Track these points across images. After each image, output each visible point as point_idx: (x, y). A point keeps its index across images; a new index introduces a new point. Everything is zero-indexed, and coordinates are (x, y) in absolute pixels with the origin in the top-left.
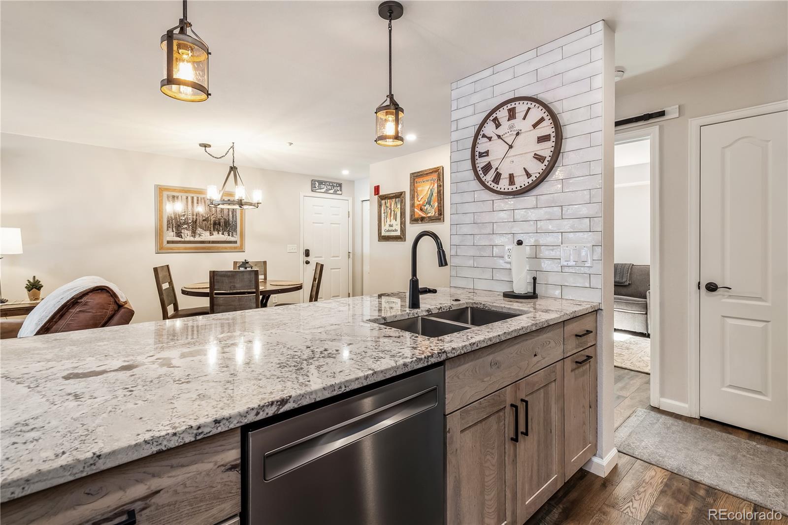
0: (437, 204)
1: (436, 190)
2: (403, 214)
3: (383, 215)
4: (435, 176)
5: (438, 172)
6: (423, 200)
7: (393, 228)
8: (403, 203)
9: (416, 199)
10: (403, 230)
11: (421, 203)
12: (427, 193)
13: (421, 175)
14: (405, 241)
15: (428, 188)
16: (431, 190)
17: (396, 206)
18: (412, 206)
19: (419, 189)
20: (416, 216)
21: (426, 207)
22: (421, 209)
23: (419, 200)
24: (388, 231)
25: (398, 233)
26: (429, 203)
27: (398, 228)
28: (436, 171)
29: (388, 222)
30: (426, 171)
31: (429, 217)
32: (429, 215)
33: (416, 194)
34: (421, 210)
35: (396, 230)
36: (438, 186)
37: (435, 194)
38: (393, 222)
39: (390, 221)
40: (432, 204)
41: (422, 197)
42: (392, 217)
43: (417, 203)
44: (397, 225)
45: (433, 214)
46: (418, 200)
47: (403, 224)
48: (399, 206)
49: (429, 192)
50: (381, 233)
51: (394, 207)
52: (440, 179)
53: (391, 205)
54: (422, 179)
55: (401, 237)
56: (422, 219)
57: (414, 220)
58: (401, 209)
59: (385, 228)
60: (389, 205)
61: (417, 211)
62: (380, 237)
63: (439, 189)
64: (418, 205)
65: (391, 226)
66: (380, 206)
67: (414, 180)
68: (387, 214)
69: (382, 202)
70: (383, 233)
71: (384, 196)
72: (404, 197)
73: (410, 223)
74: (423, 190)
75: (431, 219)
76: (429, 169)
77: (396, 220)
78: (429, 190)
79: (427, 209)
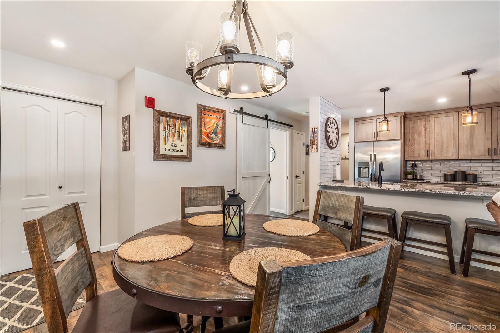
0: (221, 135)
1: (220, 125)
2: (189, 137)
3: (162, 133)
4: (220, 116)
5: (222, 113)
7: (178, 148)
8: (189, 126)
9: (203, 127)
10: (189, 151)
11: (208, 131)
12: (213, 125)
13: (209, 110)
14: (191, 161)
15: (214, 122)
16: (217, 124)
17: (182, 128)
18: (200, 132)
19: (206, 120)
20: (203, 141)
21: (212, 136)
22: (207, 136)
23: (206, 128)
24: (171, 150)
25: (184, 153)
27: (185, 148)
29: (171, 139)
30: (213, 108)
31: (215, 144)
32: (215, 142)
33: (203, 123)
34: (208, 137)
35: (181, 151)
36: (222, 123)
37: (220, 128)
38: (177, 142)
39: (174, 141)
40: (217, 134)
41: (208, 127)
42: (176, 137)
43: (204, 130)
44: (182, 146)
45: (218, 142)
46: (205, 128)
47: (189, 145)
48: (185, 128)
49: (215, 125)
50: (159, 151)
51: (179, 128)
52: (223, 118)
53: (175, 125)
54: (208, 113)
55: (187, 158)
56: (210, 145)
57: (202, 144)
58: (188, 131)
59: (166, 146)
60: (171, 123)
61: (205, 139)
62: (158, 156)
63: (223, 125)
64: (205, 133)
65: (175, 146)
66: (157, 122)
67: (201, 110)
68: (169, 132)
69: (161, 118)
70: (162, 152)
71: (165, 113)
72: (191, 122)
73: (198, 146)
74: (211, 122)
75: (216, 146)
76: (216, 109)
77: (181, 141)
78: (216, 124)
79: (213, 137)
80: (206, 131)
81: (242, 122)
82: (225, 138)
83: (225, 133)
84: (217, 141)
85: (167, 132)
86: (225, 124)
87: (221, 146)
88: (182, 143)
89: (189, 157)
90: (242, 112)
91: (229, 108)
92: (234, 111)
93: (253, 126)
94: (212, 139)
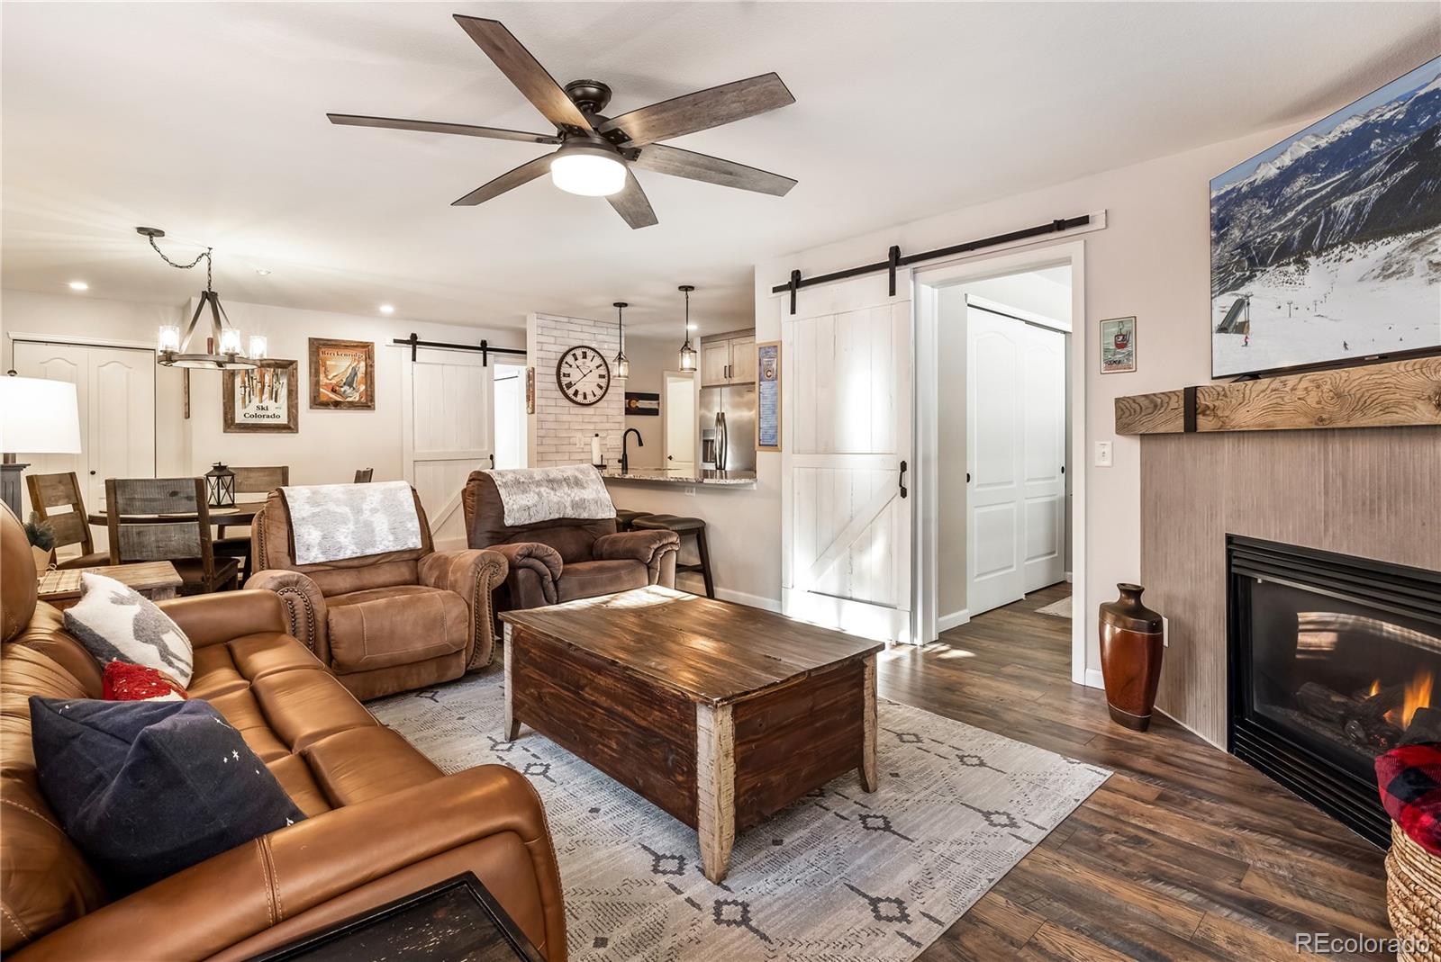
0: (364, 387)
2: (292, 393)
3: (238, 391)
4: (361, 353)
5: (366, 349)
6: (337, 379)
7: (270, 413)
8: (293, 378)
9: (322, 377)
10: (293, 416)
11: (334, 382)
12: (346, 371)
13: (335, 345)
14: (297, 432)
17: (278, 380)
18: (315, 384)
19: (328, 363)
20: (323, 399)
21: (342, 389)
22: (332, 390)
23: (330, 377)
24: (256, 416)
25: (284, 420)
26: (350, 384)
27: (283, 413)
28: (362, 347)
29: (256, 401)
30: (343, 341)
32: (350, 399)
33: (322, 369)
34: (334, 391)
35: (274, 416)
38: (267, 402)
39: (261, 401)
40: (354, 386)
41: (335, 374)
42: (266, 395)
43: (324, 381)
45: (357, 399)
46: (326, 376)
47: (293, 409)
48: (284, 380)
49: (350, 370)
50: (233, 419)
51: (271, 381)
52: (369, 357)
53: (262, 376)
54: (330, 351)
55: (290, 427)
56: (337, 404)
57: (317, 403)
58: (289, 385)
59: (246, 411)
60: (256, 375)
61: (326, 393)
62: (230, 424)
63: (369, 369)
64: (326, 385)
65: (263, 409)
66: (230, 375)
67: (318, 348)
68: (252, 390)
70: (239, 419)
72: (296, 369)
73: (311, 408)
74: (340, 366)
75: (353, 406)
76: (352, 342)
77: (276, 401)
78: (351, 368)
79: (345, 391)
80: (328, 381)
81: (414, 359)
82: (373, 391)
83: (372, 383)
84: (355, 397)
85: (247, 389)
86: (372, 366)
87: (367, 404)
88: (277, 405)
89: (292, 427)
90: (414, 341)
91: (382, 338)
92: (395, 341)
93: (443, 364)
94: (343, 395)
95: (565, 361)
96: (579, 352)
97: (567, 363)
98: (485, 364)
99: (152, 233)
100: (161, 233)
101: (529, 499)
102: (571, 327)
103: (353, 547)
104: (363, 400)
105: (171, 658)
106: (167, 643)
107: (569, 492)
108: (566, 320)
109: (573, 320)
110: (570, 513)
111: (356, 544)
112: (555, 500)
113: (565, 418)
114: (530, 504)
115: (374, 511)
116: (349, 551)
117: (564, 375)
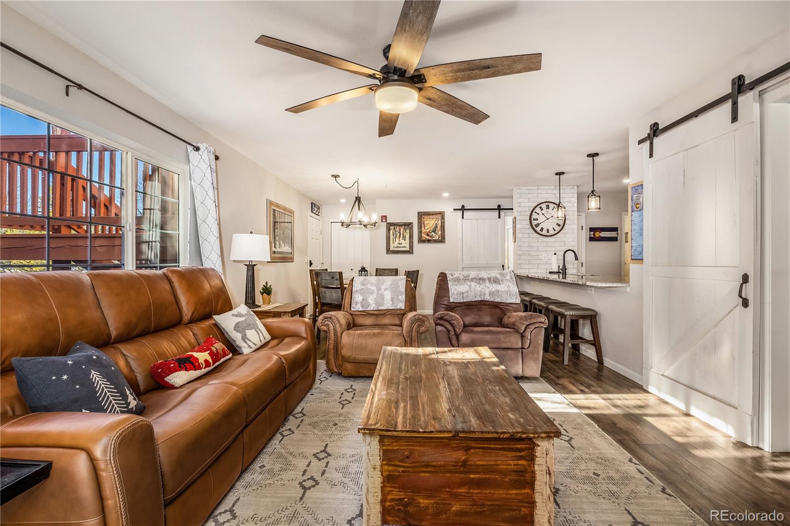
0: (440, 232)
1: (440, 224)
2: (411, 237)
3: (391, 237)
4: (439, 217)
5: (442, 214)
6: (429, 229)
7: (403, 245)
8: (411, 230)
9: (423, 228)
10: (411, 246)
11: (428, 231)
13: (427, 214)
14: (413, 254)
15: (434, 223)
16: (436, 224)
17: (406, 231)
18: (420, 232)
19: (425, 222)
20: (423, 239)
21: (431, 234)
23: (426, 229)
24: (397, 247)
25: (408, 249)
26: (434, 231)
27: (408, 246)
28: (440, 214)
29: (397, 240)
30: (432, 212)
31: (434, 240)
32: (434, 238)
33: (423, 225)
34: (428, 235)
35: (404, 247)
36: (441, 222)
37: (439, 227)
38: (402, 241)
39: (399, 241)
40: (436, 232)
41: (428, 227)
42: (401, 238)
43: (423, 230)
44: (406, 245)
45: (438, 238)
47: (411, 243)
48: (408, 231)
49: (434, 225)
50: (389, 248)
51: (403, 232)
52: (443, 218)
53: (400, 230)
54: (428, 217)
55: (410, 252)
56: (429, 241)
57: (421, 241)
58: (410, 233)
59: (394, 245)
60: (398, 230)
61: (424, 236)
62: (388, 251)
63: (443, 224)
64: (425, 232)
65: (400, 244)
66: (389, 230)
67: (421, 216)
68: (396, 236)
69: (391, 227)
70: (392, 248)
71: (392, 223)
72: (412, 226)
73: (418, 243)
74: (430, 223)
75: (436, 241)
76: (435, 212)
77: (405, 240)
81: (463, 218)
82: (444, 234)
83: (444, 230)
84: (436, 238)
85: (394, 236)
86: (444, 222)
87: (442, 240)
88: (405, 242)
90: (463, 209)
91: (448, 208)
92: (454, 210)
93: (477, 219)
94: (431, 236)
95: (534, 211)
96: (544, 206)
97: (536, 212)
98: (499, 217)
99: (336, 176)
100: (339, 176)
101: (463, 288)
102: (539, 191)
103: (374, 305)
104: (440, 238)
105: (246, 340)
106: (247, 334)
107: (489, 286)
108: (536, 188)
109: (539, 188)
110: (487, 298)
111: (375, 304)
112: (479, 290)
113: (535, 244)
114: (464, 291)
115: (386, 289)
116: (372, 307)
117: (534, 219)
